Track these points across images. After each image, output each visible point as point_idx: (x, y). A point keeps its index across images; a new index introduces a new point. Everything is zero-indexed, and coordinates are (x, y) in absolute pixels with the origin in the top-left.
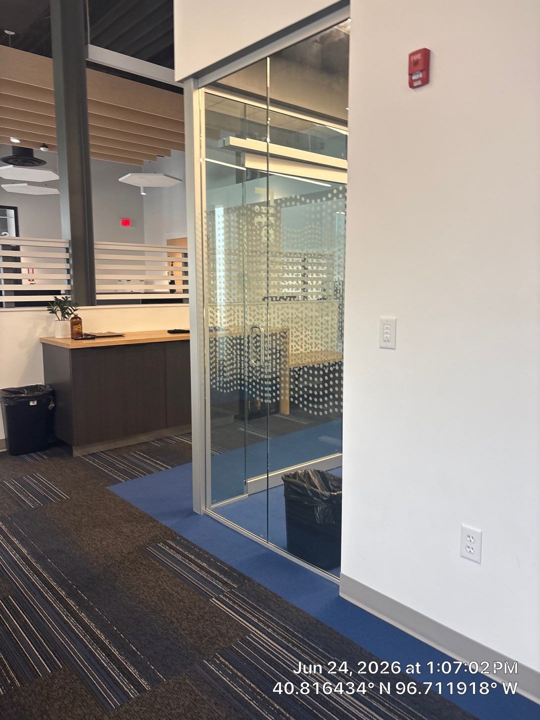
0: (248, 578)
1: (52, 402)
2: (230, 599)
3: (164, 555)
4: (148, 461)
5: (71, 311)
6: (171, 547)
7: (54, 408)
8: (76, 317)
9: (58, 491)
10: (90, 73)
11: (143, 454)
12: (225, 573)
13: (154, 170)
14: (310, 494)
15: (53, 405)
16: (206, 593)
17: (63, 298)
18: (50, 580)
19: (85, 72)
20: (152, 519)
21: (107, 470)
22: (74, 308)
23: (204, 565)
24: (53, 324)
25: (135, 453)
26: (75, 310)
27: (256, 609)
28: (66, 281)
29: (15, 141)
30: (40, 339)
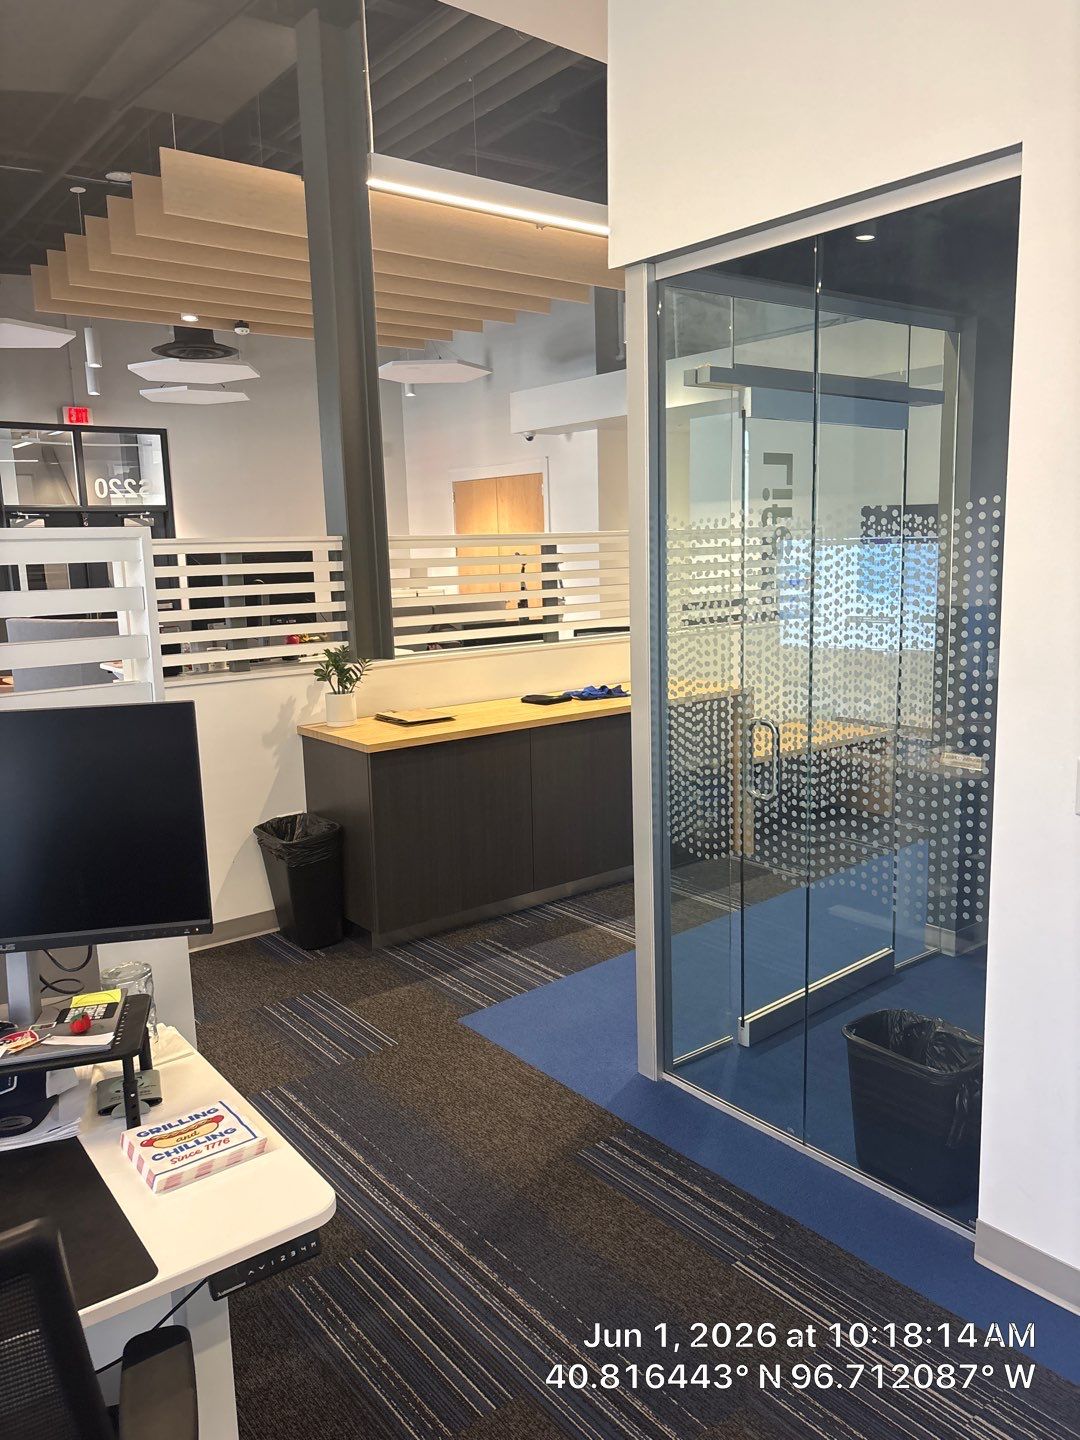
0: (789, 1218)
3: (616, 1168)
4: (517, 961)
9: (372, 1029)
11: (500, 945)
12: (743, 1209)
13: (437, 355)
16: (721, 1250)
18: (426, 1217)
20: (566, 1091)
23: (697, 1189)
24: (323, 700)
27: (826, 1286)
29: (190, 319)
30: (299, 728)
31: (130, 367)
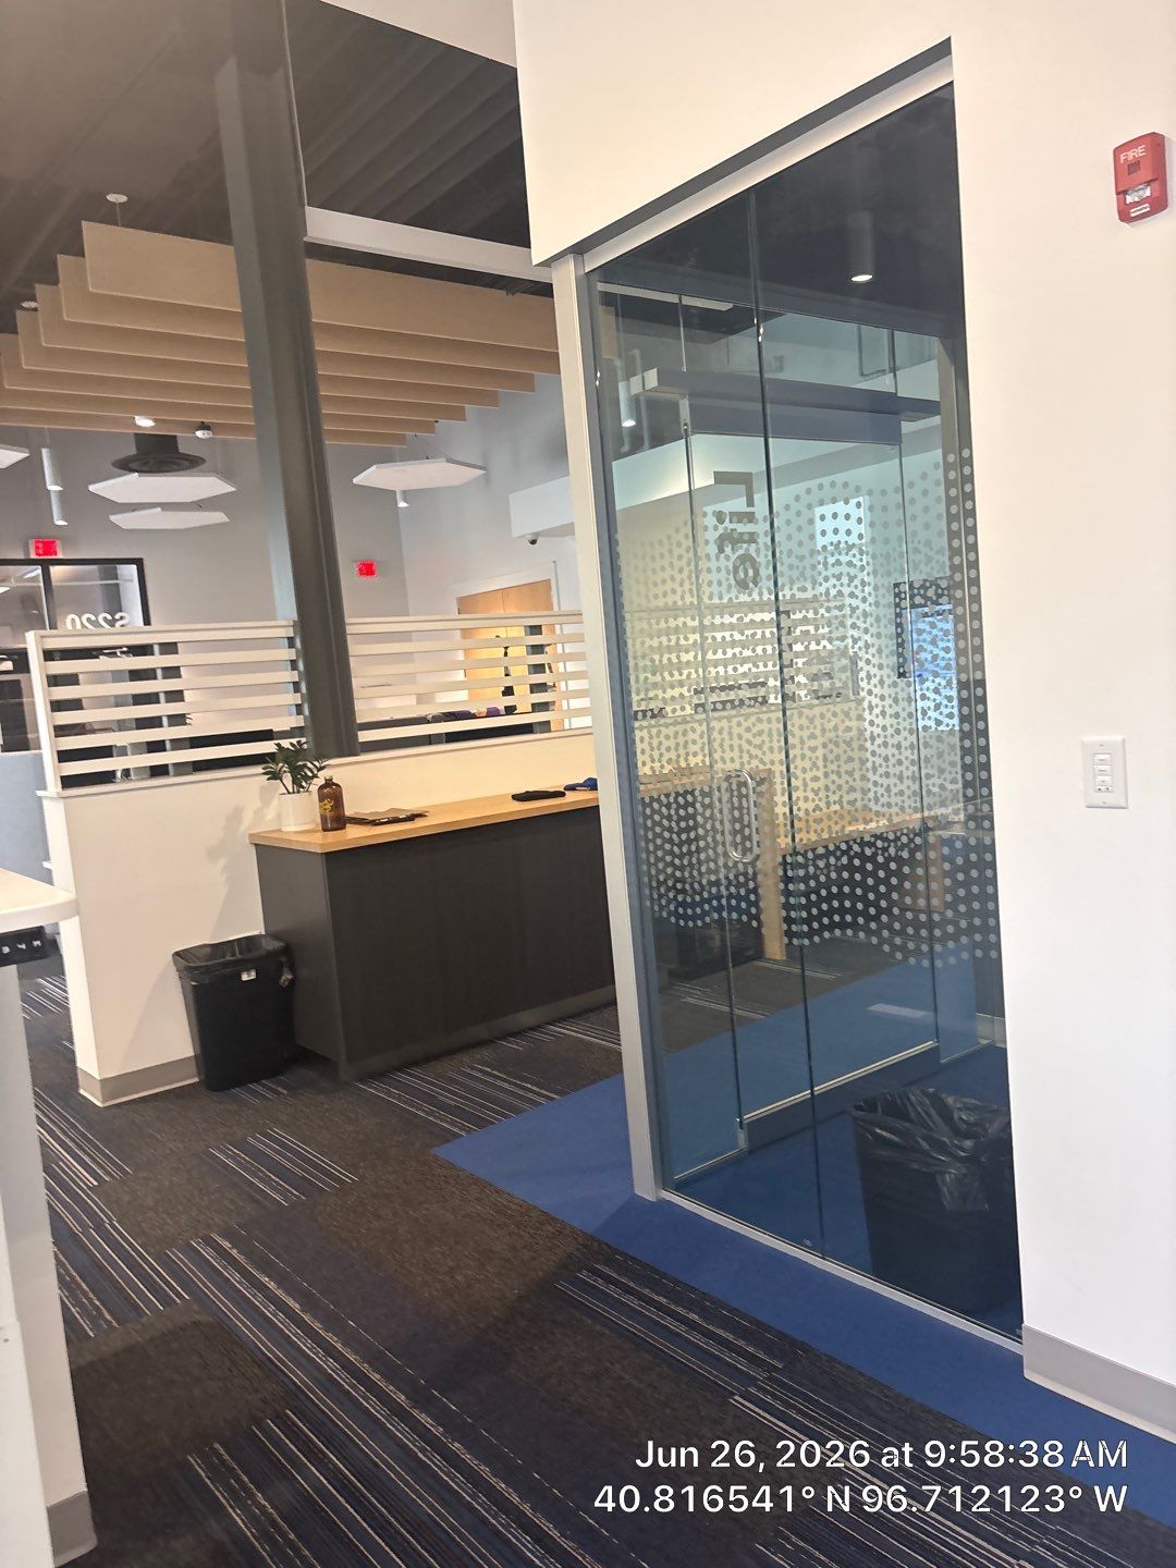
0: (803, 1343)
1: (285, 969)
2: (773, 1396)
3: (599, 1299)
4: (506, 1085)
5: (312, 772)
6: (608, 1280)
7: (292, 982)
8: (329, 783)
9: (329, 1166)
10: (313, 267)
11: (489, 1070)
12: (746, 1335)
13: (424, 454)
14: (925, 1145)
15: (290, 977)
16: (716, 1383)
17: (292, 744)
18: (365, 1368)
19: (303, 266)
20: (548, 1218)
21: (423, 1111)
22: (316, 763)
23: (695, 1317)
24: (275, 802)
25: (473, 1068)
26: (320, 769)
28: (293, 709)
29: (145, 423)
30: (251, 835)
31: (94, 488)
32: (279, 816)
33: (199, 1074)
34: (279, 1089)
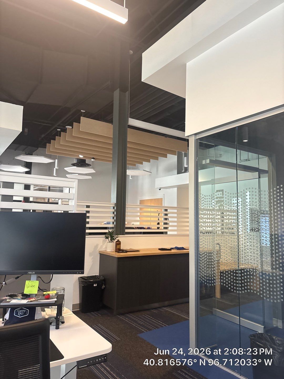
1: (104, 285)
4: (154, 321)
5: (115, 238)
7: (104, 288)
8: (118, 241)
11: (150, 317)
15: (104, 287)
17: (111, 231)
20: (168, 356)
21: (134, 324)
22: (116, 236)
24: (106, 244)
25: (145, 315)
26: (117, 237)
28: (112, 223)
29: (81, 156)
30: (99, 251)
31: (65, 169)
32: (106, 247)
33: (80, 308)
34: (99, 314)
